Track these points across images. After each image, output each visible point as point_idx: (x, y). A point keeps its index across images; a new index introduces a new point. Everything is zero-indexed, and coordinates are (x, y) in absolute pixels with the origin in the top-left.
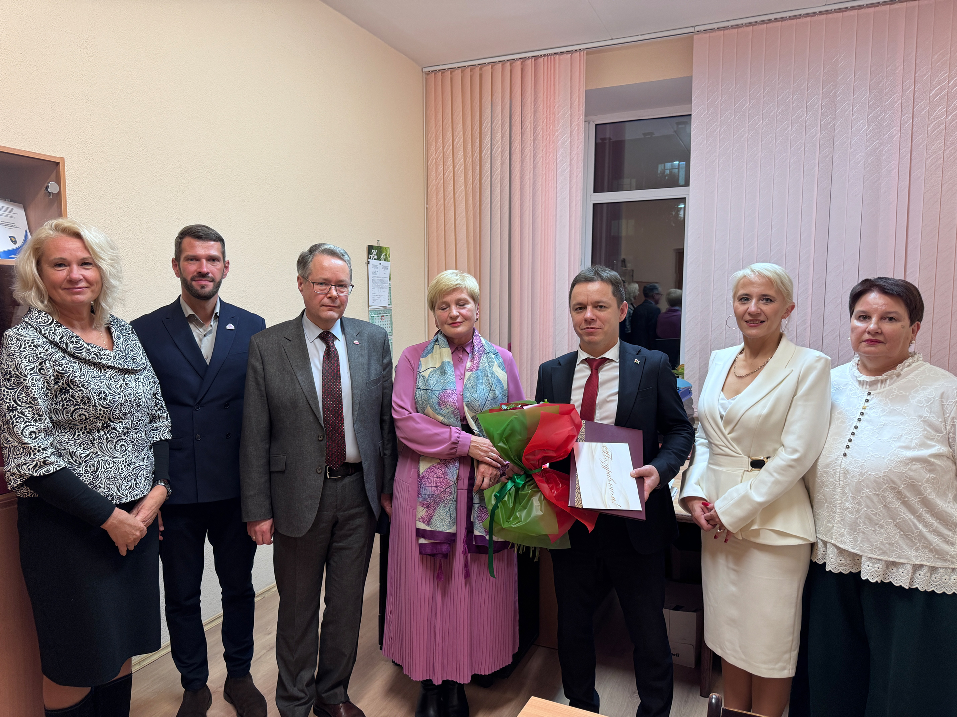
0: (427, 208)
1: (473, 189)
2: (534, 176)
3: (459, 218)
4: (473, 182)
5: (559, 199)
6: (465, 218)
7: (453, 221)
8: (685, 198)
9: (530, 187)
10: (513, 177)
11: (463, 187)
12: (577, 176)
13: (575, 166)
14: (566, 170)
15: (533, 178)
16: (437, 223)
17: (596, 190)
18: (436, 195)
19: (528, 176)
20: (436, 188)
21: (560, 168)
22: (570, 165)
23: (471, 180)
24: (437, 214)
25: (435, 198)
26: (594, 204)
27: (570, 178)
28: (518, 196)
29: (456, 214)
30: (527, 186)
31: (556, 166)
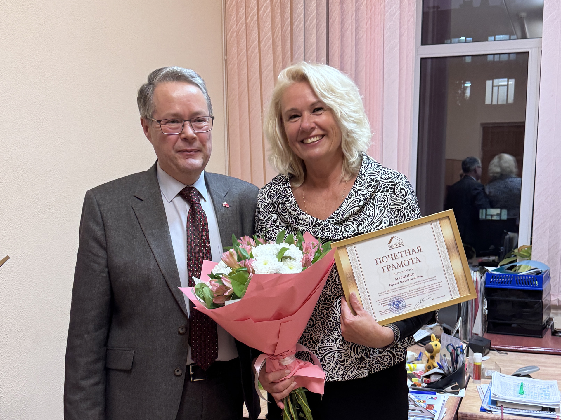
0: (226, 61)
1: (283, 36)
2: (357, 20)
3: (265, 72)
4: (282, 27)
5: (387, 49)
6: (273, 72)
7: (259, 75)
8: (528, 52)
9: (352, 34)
10: (331, 21)
11: (270, 34)
12: (409, 21)
13: (407, 9)
14: (395, 13)
15: (356, 23)
16: (239, 79)
17: (424, 42)
18: (237, 44)
19: (350, 21)
20: (237, 35)
21: (388, 11)
22: (400, 7)
23: (280, 25)
24: (238, 67)
25: (236, 48)
26: (422, 59)
27: (400, 23)
28: (338, 45)
29: (262, 67)
30: (348, 33)
31: (383, 9)
